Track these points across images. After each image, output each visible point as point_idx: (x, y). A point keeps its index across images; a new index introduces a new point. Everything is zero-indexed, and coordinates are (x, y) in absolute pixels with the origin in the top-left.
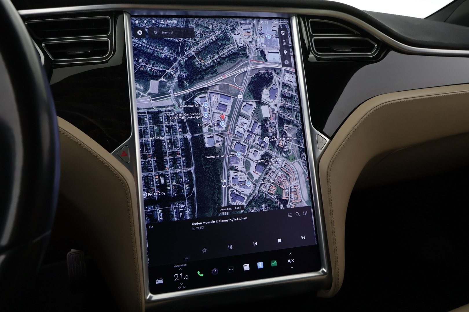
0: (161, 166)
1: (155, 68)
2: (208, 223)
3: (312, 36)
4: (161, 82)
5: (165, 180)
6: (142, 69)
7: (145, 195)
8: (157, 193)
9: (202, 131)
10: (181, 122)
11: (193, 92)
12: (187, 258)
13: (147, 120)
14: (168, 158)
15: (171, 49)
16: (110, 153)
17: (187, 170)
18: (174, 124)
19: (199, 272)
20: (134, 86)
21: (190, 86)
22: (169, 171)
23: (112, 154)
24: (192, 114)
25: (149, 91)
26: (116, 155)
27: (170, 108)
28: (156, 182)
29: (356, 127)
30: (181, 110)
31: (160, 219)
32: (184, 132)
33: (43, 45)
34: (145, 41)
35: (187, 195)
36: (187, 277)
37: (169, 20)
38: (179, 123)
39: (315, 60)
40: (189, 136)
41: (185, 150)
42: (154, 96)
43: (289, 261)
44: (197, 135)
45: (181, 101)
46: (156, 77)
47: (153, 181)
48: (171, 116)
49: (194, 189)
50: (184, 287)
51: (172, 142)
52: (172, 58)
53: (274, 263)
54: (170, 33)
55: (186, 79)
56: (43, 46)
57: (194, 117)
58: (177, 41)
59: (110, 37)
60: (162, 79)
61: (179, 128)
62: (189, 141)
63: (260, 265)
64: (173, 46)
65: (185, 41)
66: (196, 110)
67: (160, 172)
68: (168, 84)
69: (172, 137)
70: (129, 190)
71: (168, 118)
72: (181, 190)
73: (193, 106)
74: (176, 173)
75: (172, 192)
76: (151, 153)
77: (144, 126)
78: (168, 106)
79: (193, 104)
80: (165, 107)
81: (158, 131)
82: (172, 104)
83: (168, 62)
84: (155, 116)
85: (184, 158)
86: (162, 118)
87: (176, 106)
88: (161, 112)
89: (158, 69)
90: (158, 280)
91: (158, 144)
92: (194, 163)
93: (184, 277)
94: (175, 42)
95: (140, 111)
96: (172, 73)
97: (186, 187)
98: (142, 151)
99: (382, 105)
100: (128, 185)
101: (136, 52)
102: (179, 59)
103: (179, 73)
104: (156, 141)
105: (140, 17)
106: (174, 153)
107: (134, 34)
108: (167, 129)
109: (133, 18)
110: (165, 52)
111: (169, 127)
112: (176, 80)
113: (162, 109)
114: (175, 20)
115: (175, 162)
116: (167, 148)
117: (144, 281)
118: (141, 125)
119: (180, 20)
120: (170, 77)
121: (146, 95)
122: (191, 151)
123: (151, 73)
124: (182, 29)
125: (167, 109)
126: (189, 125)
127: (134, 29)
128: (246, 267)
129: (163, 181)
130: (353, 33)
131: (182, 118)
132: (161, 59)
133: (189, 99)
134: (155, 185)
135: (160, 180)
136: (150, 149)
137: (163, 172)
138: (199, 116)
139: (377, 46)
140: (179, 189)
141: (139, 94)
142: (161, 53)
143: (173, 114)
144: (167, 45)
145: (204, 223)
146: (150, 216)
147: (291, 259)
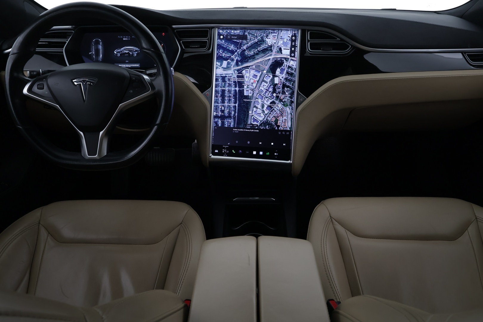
0: (223, 102)
1: (226, 55)
2: (240, 130)
3: (308, 41)
4: (228, 62)
5: (224, 109)
6: (220, 55)
7: (215, 113)
8: (220, 114)
9: (244, 87)
10: (235, 82)
11: (242, 68)
12: (229, 144)
13: (220, 80)
14: (227, 98)
15: (235, 46)
16: (202, 93)
17: (234, 105)
18: (231, 83)
19: (233, 151)
20: (216, 63)
21: (241, 65)
22: (226, 104)
24: (240, 79)
25: (222, 66)
26: (204, 95)
27: (230, 75)
28: (220, 108)
30: (236, 76)
31: (220, 125)
32: (236, 87)
33: (181, 42)
34: (223, 41)
35: (233, 116)
36: (228, 152)
37: (236, 30)
38: (234, 82)
40: (237, 89)
41: (235, 96)
42: (224, 69)
43: (275, 154)
44: (241, 89)
45: (236, 72)
46: (226, 59)
47: (219, 108)
48: (231, 79)
49: (236, 114)
50: (226, 155)
51: (229, 91)
52: (235, 50)
53: (268, 154)
54: (235, 37)
55: (240, 61)
57: (241, 80)
58: (238, 41)
59: (208, 39)
60: (229, 61)
61: (234, 85)
62: (237, 91)
63: (261, 153)
64: (236, 44)
65: (242, 41)
66: (242, 77)
67: (222, 104)
68: (231, 63)
69: (230, 89)
70: (208, 110)
71: (229, 79)
72: (231, 114)
73: (241, 75)
74: (229, 106)
75: (226, 114)
76: (220, 95)
77: (218, 82)
78: (230, 74)
79: (241, 74)
80: (228, 74)
81: (224, 85)
82: (232, 73)
83: (232, 52)
84: (223, 78)
85: (234, 99)
86: (227, 79)
87: (234, 74)
88: (226, 76)
89: (228, 55)
90: (216, 151)
91: (223, 91)
92: (238, 102)
93: (227, 151)
94: (237, 42)
95: (217, 75)
96: (234, 58)
97: (233, 113)
98: (215, 94)
101: (219, 47)
102: (238, 51)
103: (237, 58)
104: (223, 90)
105: (223, 29)
106: (230, 96)
107: (219, 38)
108: (228, 85)
109: (219, 30)
110: (232, 47)
111: (229, 84)
112: (235, 61)
113: (226, 75)
114: (239, 30)
115: (230, 100)
116: (227, 94)
117: (211, 150)
118: (217, 82)
119: (241, 30)
120: (233, 60)
121: (221, 68)
122: (237, 96)
123: (224, 57)
124: (242, 35)
125: (229, 75)
126: (238, 84)
127: (219, 35)
128: (255, 153)
129: (223, 109)
130: (336, 39)
131: (235, 80)
132: (230, 50)
133: (240, 71)
134: (220, 110)
135: (222, 108)
136: (219, 93)
137: (224, 104)
138: (243, 80)
139: (350, 47)
140: (230, 113)
141: (218, 67)
142: (230, 48)
143: (231, 78)
144: (233, 44)
145: (238, 130)
146: (216, 123)
147: (277, 153)
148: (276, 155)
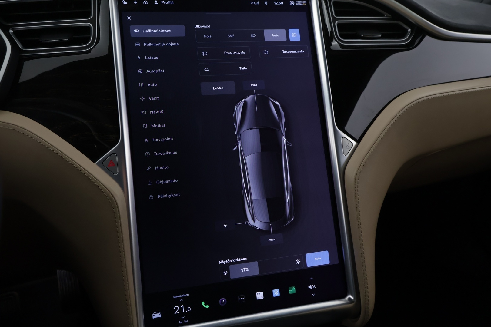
3: (335, 20)
12: (189, 287)
16: (94, 163)
19: (203, 303)
23: (96, 164)
26: (101, 165)
29: (388, 127)
33: (11, 31)
36: (189, 309)
39: (339, 48)
43: (310, 287)
50: (186, 321)
53: (292, 290)
56: (11, 33)
59: (93, 21)
63: (276, 293)
70: (118, 207)
90: (155, 314)
93: (185, 309)
99: (417, 101)
100: (116, 202)
117: (138, 316)
128: (260, 296)
130: (383, 15)
139: (410, 31)
147: (312, 284)
148: (313, 289)
